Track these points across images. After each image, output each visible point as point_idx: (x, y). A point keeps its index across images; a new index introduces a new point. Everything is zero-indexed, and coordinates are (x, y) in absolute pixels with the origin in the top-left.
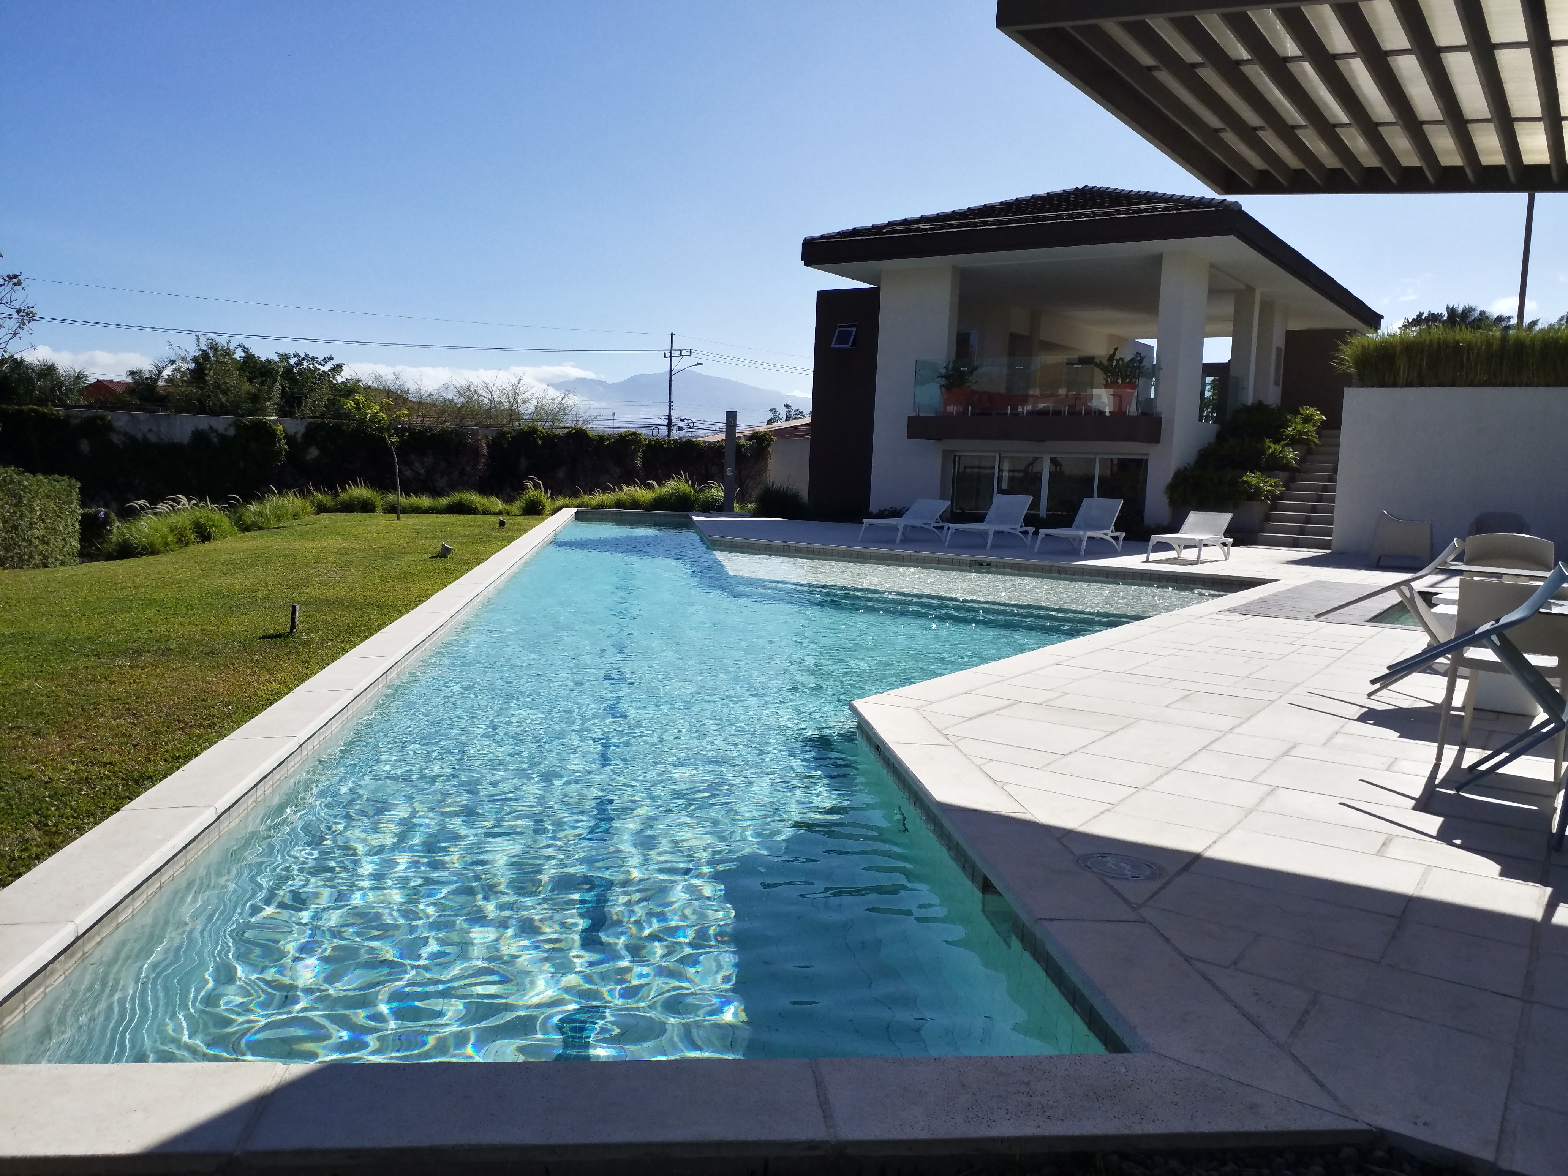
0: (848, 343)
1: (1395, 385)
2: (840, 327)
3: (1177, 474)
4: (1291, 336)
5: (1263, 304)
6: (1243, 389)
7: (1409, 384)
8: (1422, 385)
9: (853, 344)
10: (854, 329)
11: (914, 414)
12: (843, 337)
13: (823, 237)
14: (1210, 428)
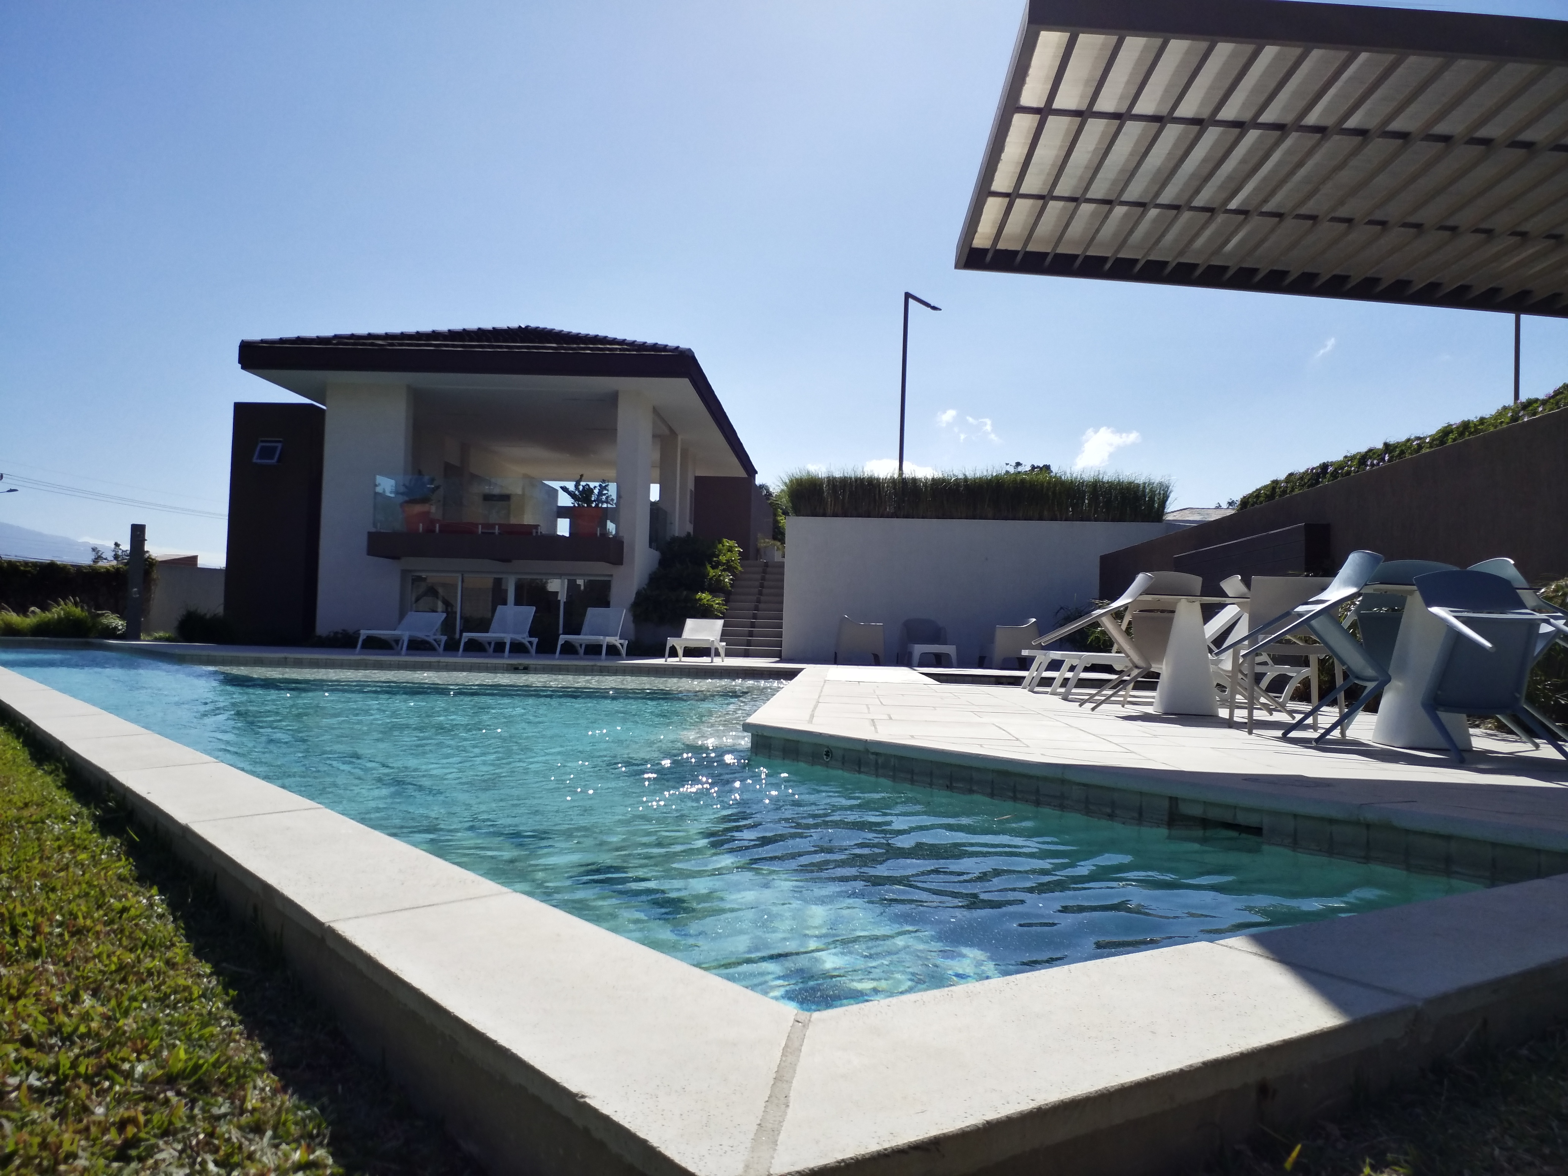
0: (272, 459)
1: (824, 515)
2: (262, 441)
3: (638, 594)
4: (698, 480)
5: (682, 450)
6: (671, 523)
7: (835, 515)
8: (845, 515)
9: (279, 460)
10: (279, 445)
11: (373, 530)
12: (267, 453)
13: (262, 341)
14: (656, 555)
